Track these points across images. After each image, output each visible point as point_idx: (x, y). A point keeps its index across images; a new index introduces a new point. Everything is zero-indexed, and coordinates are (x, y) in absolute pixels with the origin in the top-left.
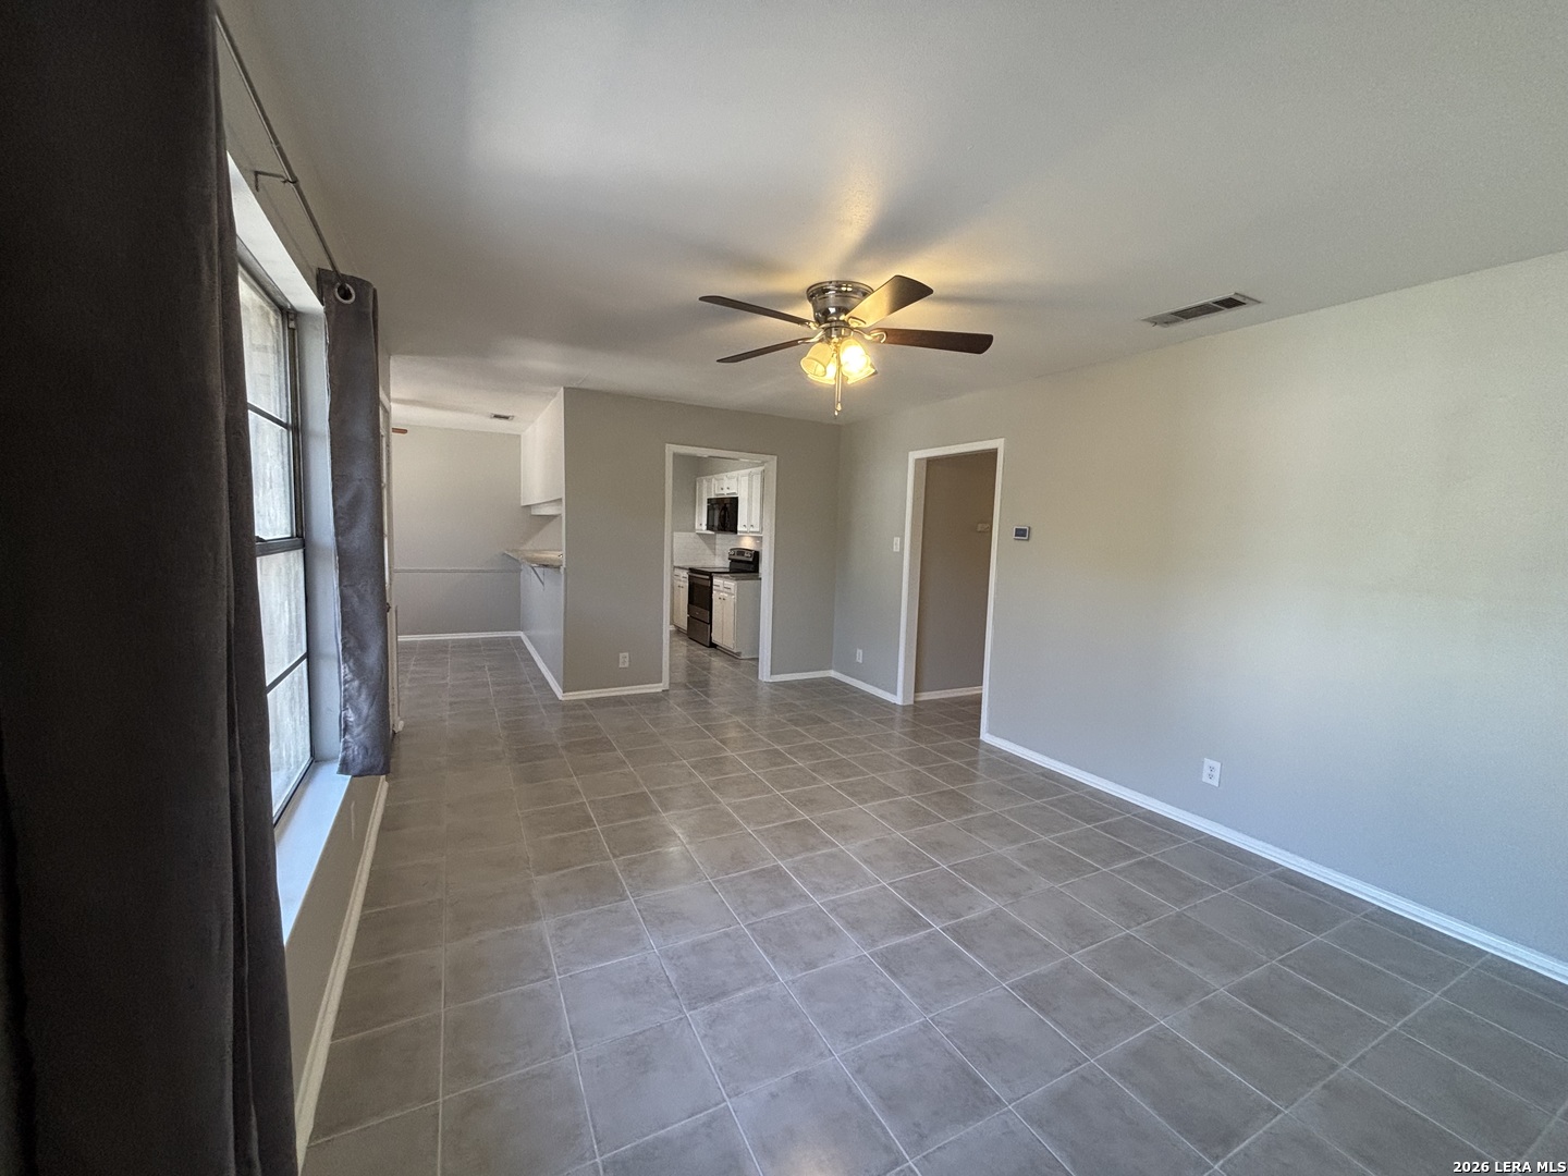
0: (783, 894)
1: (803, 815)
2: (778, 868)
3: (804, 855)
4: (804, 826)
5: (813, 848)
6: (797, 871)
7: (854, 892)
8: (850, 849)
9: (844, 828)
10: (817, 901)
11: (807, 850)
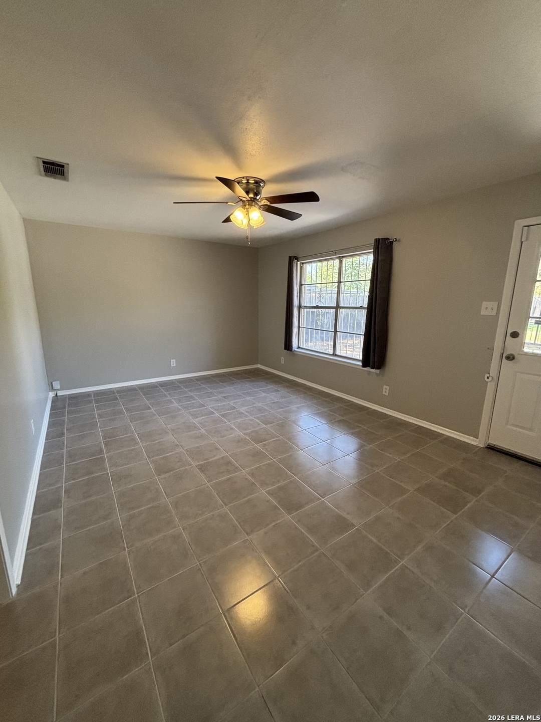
0: (262, 418)
1: (258, 447)
2: (266, 424)
3: (256, 429)
4: (257, 441)
5: (253, 432)
6: (259, 424)
7: (239, 420)
8: (238, 432)
9: (239, 441)
10: (251, 418)
11: (255, 431)
